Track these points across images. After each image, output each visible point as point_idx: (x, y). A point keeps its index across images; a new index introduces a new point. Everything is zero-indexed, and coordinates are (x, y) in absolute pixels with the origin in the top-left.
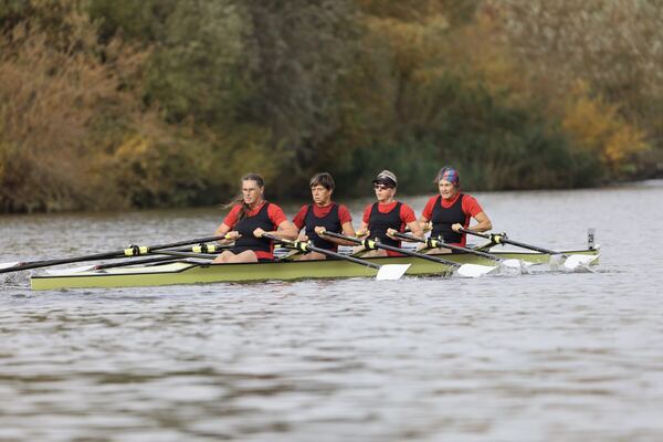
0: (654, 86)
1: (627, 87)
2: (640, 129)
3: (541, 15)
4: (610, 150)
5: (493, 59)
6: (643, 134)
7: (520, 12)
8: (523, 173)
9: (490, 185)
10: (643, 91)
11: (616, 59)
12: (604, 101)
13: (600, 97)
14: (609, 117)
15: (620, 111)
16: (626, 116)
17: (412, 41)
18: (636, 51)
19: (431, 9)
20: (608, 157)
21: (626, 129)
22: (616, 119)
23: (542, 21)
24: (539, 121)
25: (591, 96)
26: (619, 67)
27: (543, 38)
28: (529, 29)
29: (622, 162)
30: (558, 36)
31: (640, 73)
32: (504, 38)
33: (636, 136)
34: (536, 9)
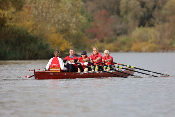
0: (73, 30)
1: (66, 30)
2: (69, 42)
3: (42, 9)
4: (61, 48)
5: (29, 21)
6: (71, 43)
7: (36, 8)
8: (36, 55)
9: (27, 58)
10: (70, 32)
11: (63, 22)
12: (60, 34)
13: (59, 33)
14: (61, 38)
15: (64, 37)
16: (65, 39)
17: (4, 15)
18: (68, 20)
19: (10, 6)
20: (61, 50)
21: (66, 42)
22: (63, 39)
23: (42, 11)
24: (41, 39)
25: (56, 32)
26: (63, 25)
27: (43, 16)
28: (39, 13)
29: (65, 51)
30: (46, 16)
31: (69, 26)
32: (32, 16)
33: (69, 44)
34: (41, 7)
